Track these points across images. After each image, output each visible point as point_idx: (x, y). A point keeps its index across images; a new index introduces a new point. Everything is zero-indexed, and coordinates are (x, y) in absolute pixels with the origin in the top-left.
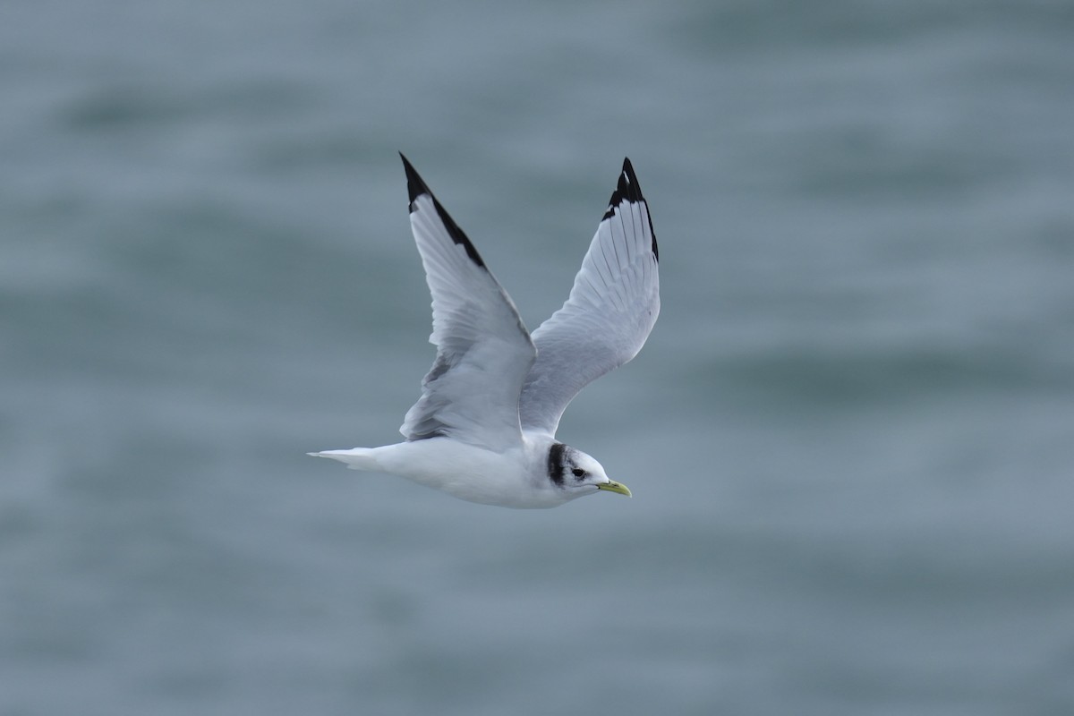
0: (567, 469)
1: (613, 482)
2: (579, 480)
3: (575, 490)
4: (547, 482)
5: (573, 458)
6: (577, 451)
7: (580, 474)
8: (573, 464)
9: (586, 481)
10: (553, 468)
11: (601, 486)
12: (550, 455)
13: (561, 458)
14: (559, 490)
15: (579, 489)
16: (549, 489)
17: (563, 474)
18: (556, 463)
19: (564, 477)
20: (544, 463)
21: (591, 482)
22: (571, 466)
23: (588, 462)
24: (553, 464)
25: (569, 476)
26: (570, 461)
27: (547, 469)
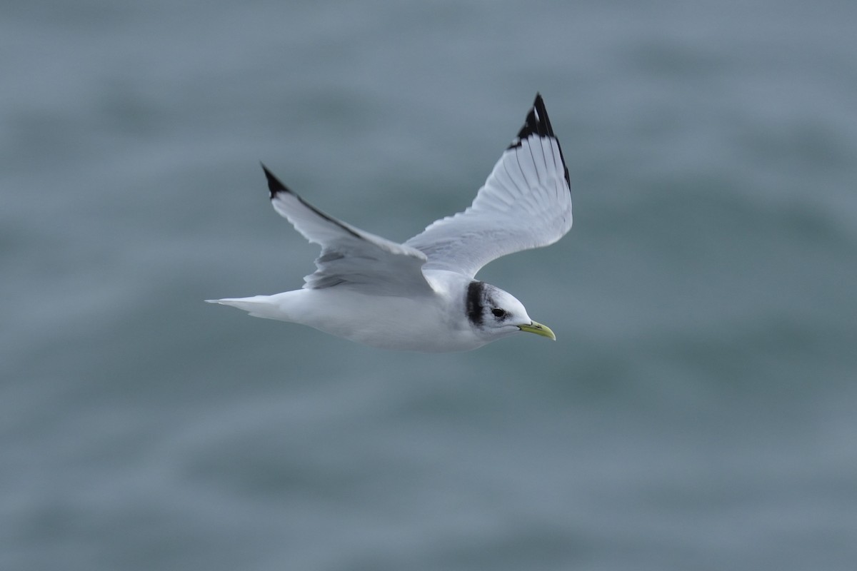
0: (486, 308)
1: (536, 323)
2: (499, 321)
3: (494, 331)
4: (466, 322)
5: (493, 297)
6: (497, 289)
7: (500, 314)
8: (493, 303)
9: (507, 322)
10: (472, 308)
11: (522, 327)
12: (469, 294)
13: (480, 296)
14: (478, 330)
15: (499, 330)
16: (467, 331)
17: (483, 314)
18: (475, 303)
19: (483, 317)
20: (462, 302)
21: (511, 323)
22: (491, 305)
23: (509, 302)
24: (471, 303)
25: (488, 317)
26: (490, 300)
27: (465, 308)
